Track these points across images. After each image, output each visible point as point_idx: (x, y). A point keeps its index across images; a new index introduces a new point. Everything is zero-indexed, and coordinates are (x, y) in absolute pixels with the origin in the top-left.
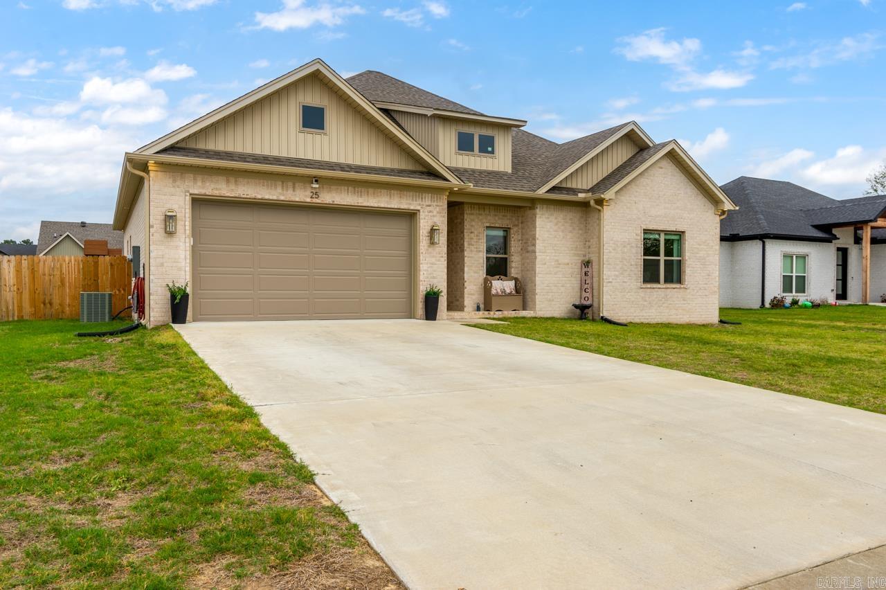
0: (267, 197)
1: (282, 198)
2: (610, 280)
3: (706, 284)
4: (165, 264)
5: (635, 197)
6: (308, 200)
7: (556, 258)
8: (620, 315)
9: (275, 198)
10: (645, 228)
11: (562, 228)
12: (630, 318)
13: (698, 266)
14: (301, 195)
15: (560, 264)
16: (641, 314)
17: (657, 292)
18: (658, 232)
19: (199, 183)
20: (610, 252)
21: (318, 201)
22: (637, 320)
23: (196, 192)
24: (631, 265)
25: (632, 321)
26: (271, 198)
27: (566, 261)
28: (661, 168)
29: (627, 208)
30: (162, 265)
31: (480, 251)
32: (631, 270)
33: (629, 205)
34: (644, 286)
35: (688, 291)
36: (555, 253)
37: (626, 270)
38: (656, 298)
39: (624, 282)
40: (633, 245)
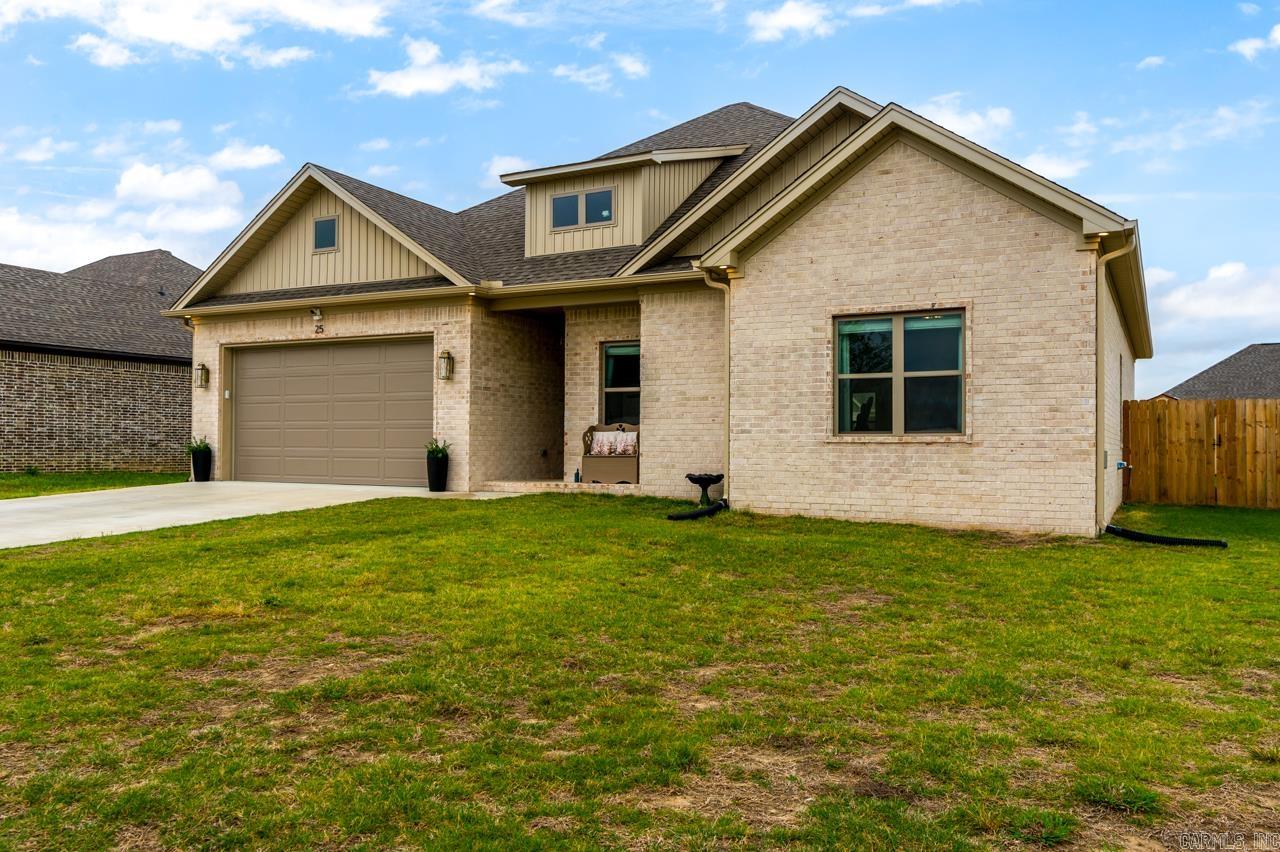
0: (277, 338)
1: (290, 338)
2: (747, 427)
3: (1043, 432)
4: (204, 420)
5: (812, 249)
6: (313, 336)
7: (679, 388)
8: (770, 498)
9: (284, 338)
10: (836, 311)
11: (693, 331)
12: (796, 506)
13: (1009, 388)
14: (305, 331)
15: (688, 399)
16: (828, 500)
17: (875, 451)
18: (887, 316)
19: (227, 332)
20: (745, 371)
21: (323, 336)
22: (817, 512)
23: (223, 341)
24: (800, 394)
25: (802, 513)
26: (281, 338)
27: (702, 393)
28: (887, 172)
29: (789, 276)
30: (201, 420)
31: (590, 384)
32: (800, 406)
33: (793, 269)
34: (837, 439)
35: (976, 450)
36: (678, 378)
37: (787, 406)
38: (872, 465)
39: (781, 431)
40: (806, 351)
